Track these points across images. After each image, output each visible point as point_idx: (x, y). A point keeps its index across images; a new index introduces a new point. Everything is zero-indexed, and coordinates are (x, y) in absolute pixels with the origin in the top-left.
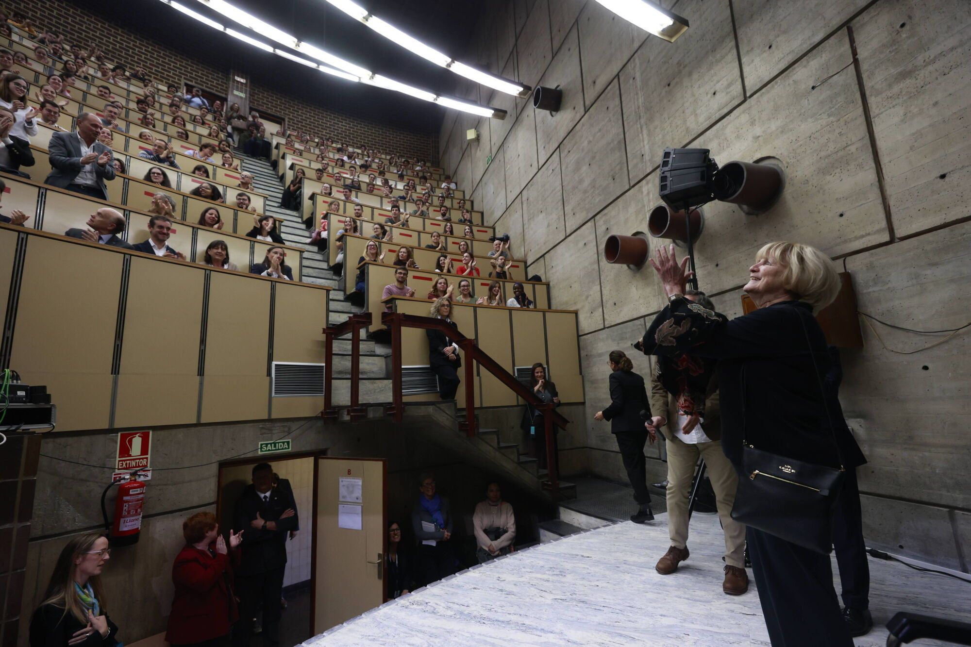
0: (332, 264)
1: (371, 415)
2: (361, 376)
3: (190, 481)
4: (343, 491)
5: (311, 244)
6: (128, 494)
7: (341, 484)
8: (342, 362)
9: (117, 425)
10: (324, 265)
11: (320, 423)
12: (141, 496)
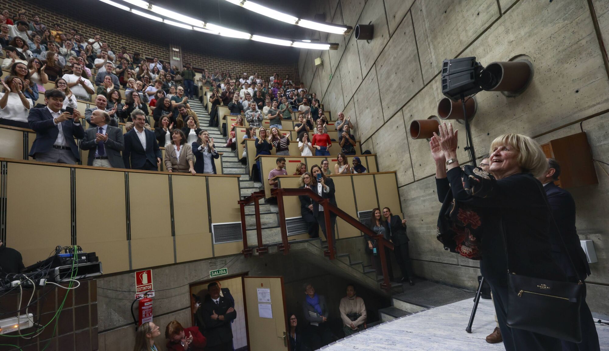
0: (240, 158)
1: (271, 251)
2: (263, 227)
3: (176, 296)
4: (260, 296)
5: (227, 147)
6: (144, 306)
7: (258, 292)
8: (252, 219)
9: (133, 268)
10: (236, 159)
11: (242, 257)
12: (151, 306)
